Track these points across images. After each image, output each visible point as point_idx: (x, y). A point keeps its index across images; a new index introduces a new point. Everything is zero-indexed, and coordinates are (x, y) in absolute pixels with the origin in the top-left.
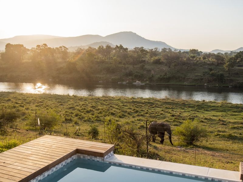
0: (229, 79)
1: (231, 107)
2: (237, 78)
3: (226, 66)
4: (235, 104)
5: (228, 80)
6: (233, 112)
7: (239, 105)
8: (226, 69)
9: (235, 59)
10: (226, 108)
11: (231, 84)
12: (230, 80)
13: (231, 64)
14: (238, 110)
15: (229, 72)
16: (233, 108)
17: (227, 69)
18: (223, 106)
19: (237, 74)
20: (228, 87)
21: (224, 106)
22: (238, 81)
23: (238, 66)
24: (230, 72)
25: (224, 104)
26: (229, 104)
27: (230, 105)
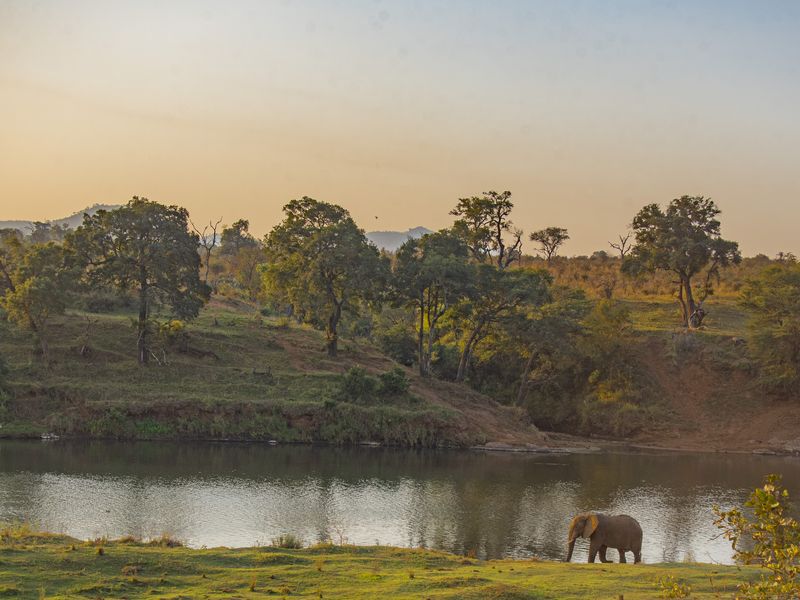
0: (36, 385)
1: (67, 564)
2: (89, 384)
3: (16, 304)
4: (92, 544)
5: (32, 393)
6: (81, 592)
7: (121, 549)
8: (14, 322)
9: (69, 262)
10: (36, 574)
11: (55, 418)
12: (43, 391)
13: (49, 286)
14: (116, 581)
15: (37, 342)
16: (79, 565)
17: (23, 324)
18: (15, 559)
19: (87, 354)
20: (37, 438)
21: (22, 559)
22: (97, 397)
23: (93, 307)
24: (43, 345)
25: (18, 547)
26: (51, 548)
27: (59, 553)
